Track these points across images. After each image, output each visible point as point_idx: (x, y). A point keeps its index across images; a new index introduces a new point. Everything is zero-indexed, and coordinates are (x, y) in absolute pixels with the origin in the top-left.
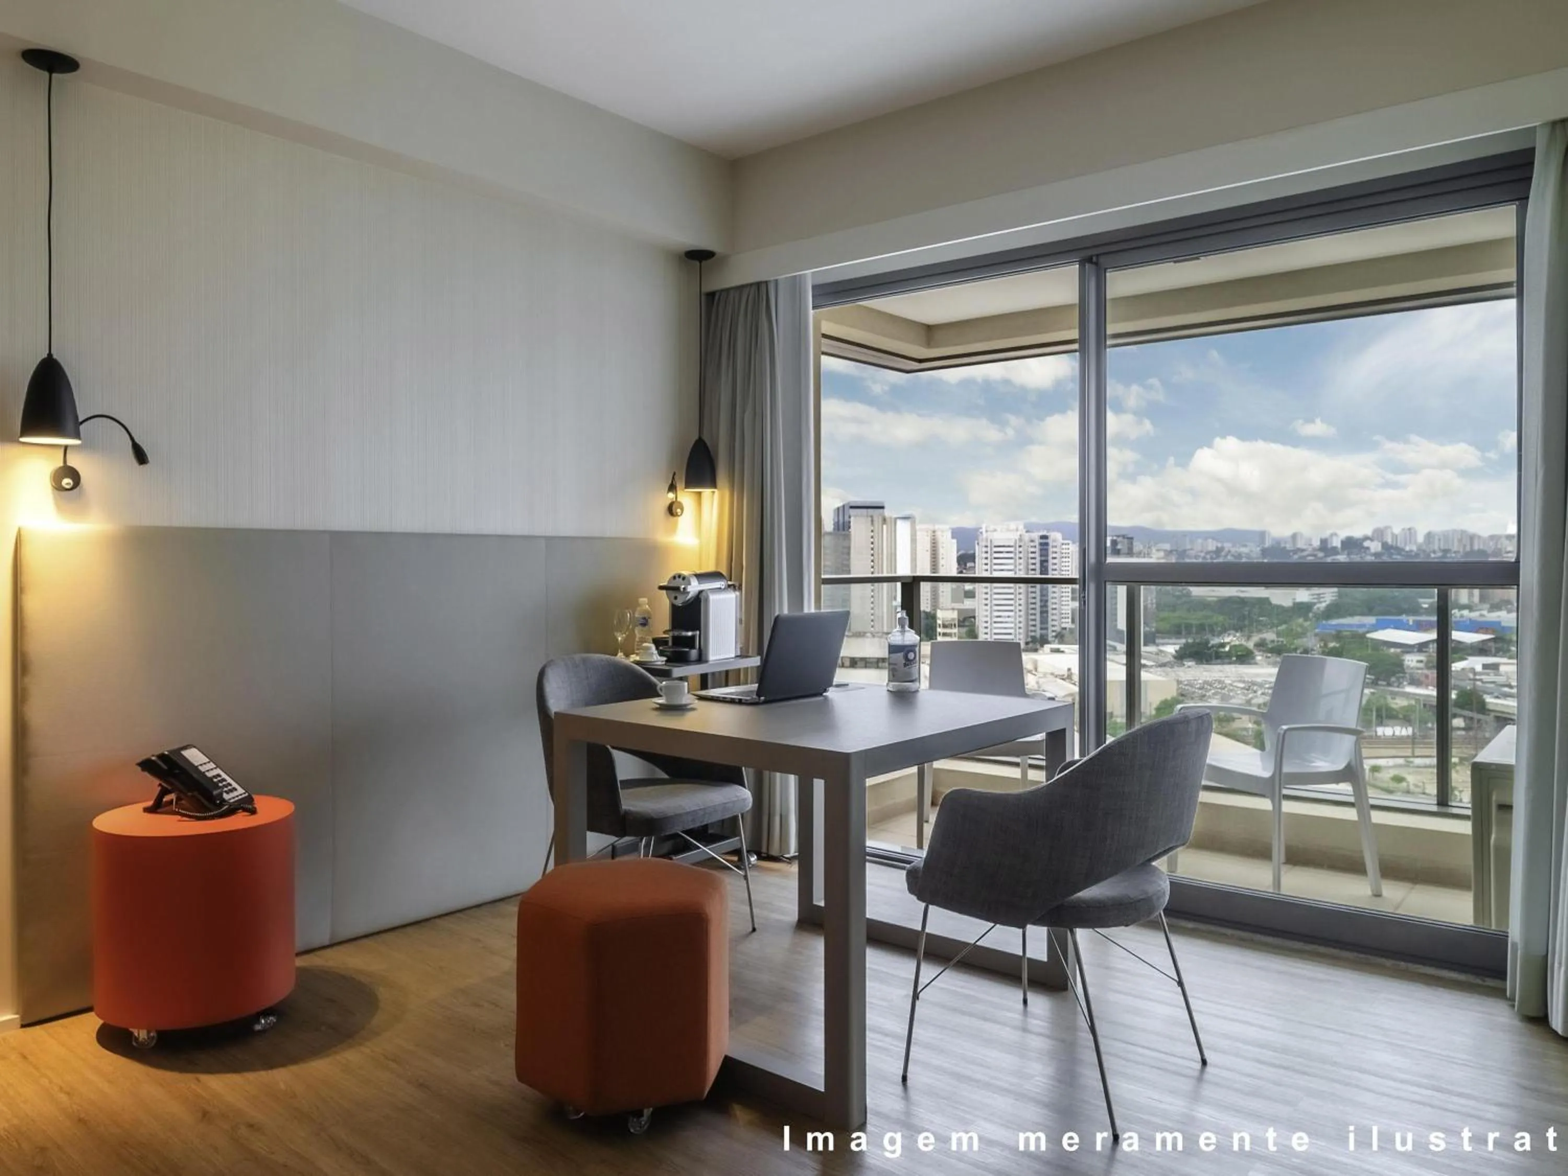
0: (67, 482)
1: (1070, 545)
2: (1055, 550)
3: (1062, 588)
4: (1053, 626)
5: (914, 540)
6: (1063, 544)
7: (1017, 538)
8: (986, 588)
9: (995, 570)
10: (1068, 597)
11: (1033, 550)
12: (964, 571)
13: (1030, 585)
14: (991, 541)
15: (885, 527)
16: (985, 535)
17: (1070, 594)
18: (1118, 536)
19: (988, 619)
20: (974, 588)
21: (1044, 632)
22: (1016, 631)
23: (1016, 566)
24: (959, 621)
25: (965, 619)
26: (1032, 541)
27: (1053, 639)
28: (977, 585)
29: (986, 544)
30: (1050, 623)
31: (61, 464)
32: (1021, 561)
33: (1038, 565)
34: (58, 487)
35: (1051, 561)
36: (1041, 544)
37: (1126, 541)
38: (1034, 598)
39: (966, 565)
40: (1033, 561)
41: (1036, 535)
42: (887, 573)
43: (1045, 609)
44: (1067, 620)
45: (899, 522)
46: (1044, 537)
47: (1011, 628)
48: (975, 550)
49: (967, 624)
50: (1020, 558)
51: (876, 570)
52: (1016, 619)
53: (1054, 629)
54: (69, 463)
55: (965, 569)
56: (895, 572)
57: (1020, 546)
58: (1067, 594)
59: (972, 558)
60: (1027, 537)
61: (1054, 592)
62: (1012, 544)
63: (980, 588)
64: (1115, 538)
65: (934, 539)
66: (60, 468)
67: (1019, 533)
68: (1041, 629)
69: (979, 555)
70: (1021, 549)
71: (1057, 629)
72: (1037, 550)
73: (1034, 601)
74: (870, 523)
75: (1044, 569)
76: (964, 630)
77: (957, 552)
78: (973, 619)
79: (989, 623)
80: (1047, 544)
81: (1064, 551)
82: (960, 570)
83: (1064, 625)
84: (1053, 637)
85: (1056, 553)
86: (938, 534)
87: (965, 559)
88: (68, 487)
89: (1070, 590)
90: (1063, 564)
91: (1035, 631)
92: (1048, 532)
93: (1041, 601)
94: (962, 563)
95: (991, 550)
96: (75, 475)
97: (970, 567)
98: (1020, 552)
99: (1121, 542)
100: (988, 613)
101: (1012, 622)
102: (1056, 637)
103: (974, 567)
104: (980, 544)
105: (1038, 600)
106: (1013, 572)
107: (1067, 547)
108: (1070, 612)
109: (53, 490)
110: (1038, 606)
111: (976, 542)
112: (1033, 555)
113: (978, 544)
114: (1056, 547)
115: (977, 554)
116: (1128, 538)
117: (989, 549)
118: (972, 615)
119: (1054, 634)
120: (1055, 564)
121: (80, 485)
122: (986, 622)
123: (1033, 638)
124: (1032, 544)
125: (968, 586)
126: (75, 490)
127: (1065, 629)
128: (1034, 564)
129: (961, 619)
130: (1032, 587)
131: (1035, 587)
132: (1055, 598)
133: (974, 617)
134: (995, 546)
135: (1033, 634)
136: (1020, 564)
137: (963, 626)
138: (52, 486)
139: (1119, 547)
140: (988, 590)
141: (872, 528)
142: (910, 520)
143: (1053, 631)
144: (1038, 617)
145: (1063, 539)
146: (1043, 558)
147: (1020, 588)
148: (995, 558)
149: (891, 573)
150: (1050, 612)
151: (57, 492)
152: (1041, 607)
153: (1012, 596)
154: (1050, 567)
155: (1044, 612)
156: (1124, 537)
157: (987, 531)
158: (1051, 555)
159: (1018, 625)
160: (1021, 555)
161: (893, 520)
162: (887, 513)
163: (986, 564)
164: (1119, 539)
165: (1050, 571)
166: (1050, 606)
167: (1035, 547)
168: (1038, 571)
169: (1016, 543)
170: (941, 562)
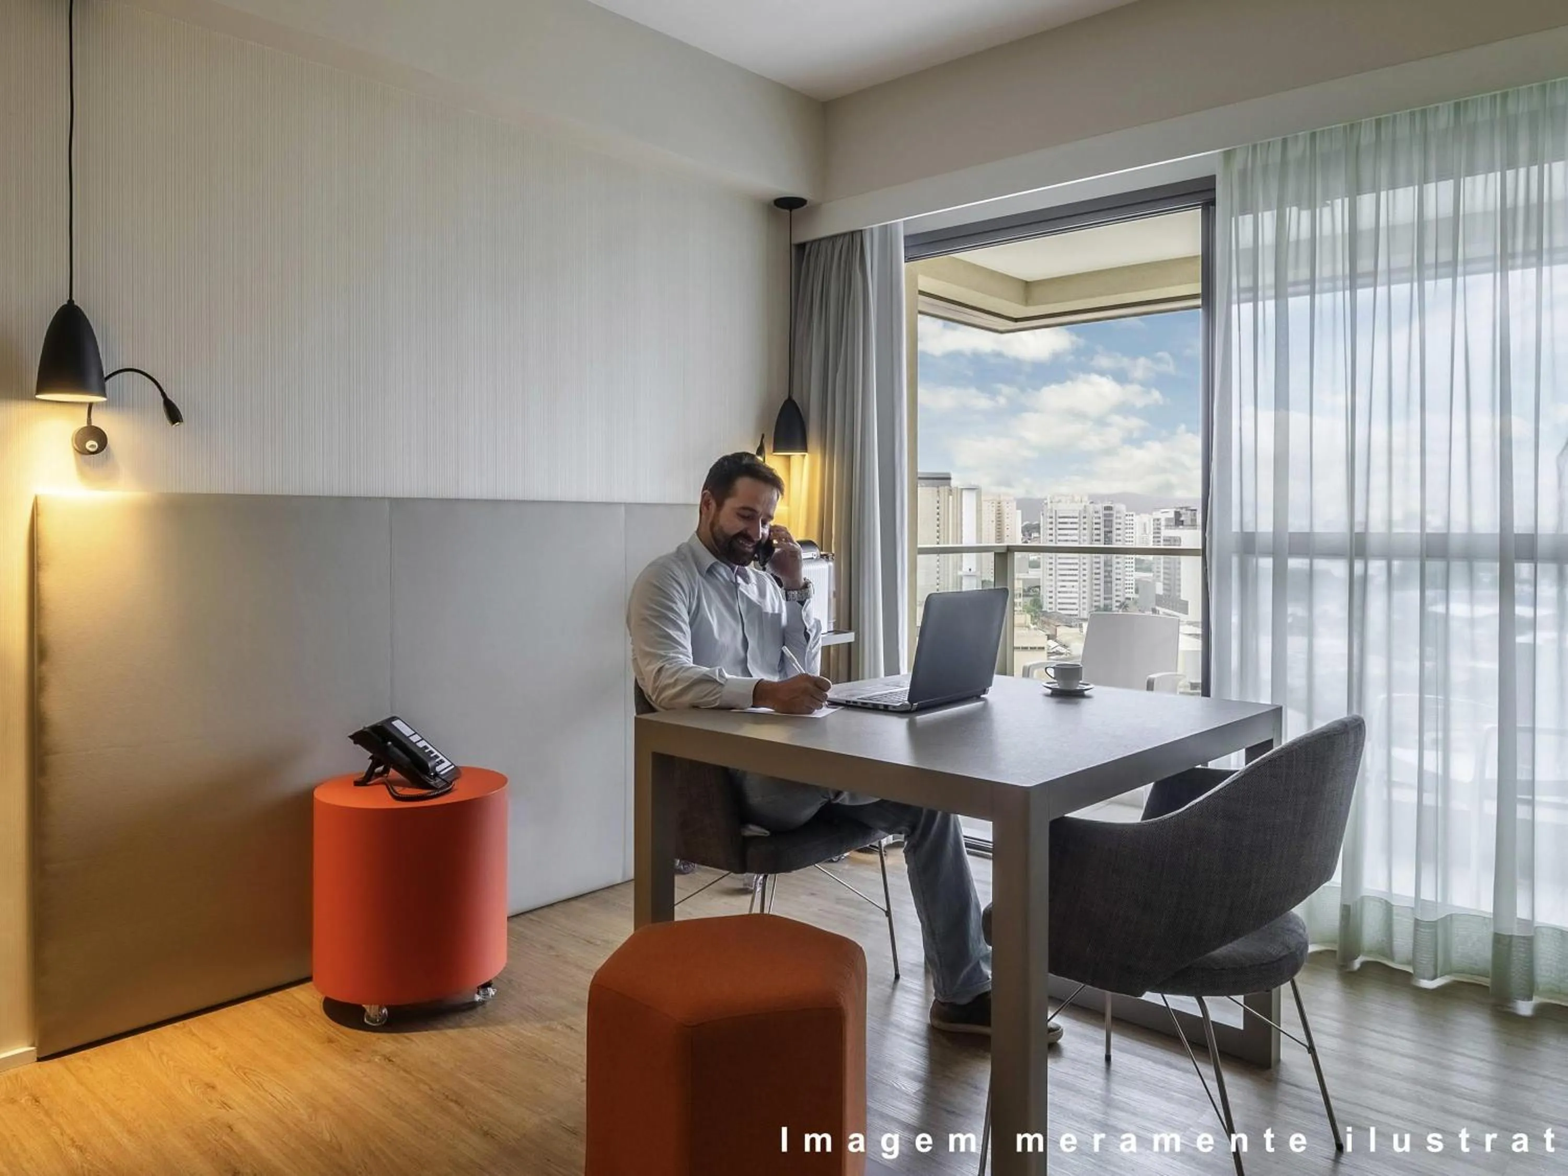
0: (91, 445)
1: (1134, 516)
2: (1119, 521)
3: (1127, 558)
4: (1117, 596)
5: (979, 511)
6: (1127, 515)
7: (1082, 508)
8: (1051, 558)
9: (1059, 541)
10: (1132, 567)
11: (1097, 521)
12: (1029, 541)
13: (1094, 555)
14: (1056, 511)
15: (951, 497)
16: (1049, 506)
17: (1134, 565)
18: (1182, 508)
19: (1053, 589)
20: (1039, 558)
21: (1108, 602)
22: (1080, 600)
23: (1080, 538)
24: (1024, 591)
25: (1029, 589)
26: (1096, 512)
27: (1117, 609)
28: (1042, 555)
29: (1051, 515)
30: (1115, 593)
31: (85, 425)
32: (1085, 532)
33: (1102, 536)
34: (82, 451)
35: (1115, 532)
36: (1105, 515)
37: (1189, 512)
38: (1098, 568)
39: (1030, 535)
40: (1098, 532)
41: (1100, 507)
42: (953, 543)
43: (1109, 579)
44: (1131, 590)
45: (964, 493)
46: (1108, 508)
47: (1075, 598)
48: (1040, 521)
49: (1031, 593)
50: (1084, 529)
51: (942, 541)
52: (1080, 589)
53: (1118, 598)
54: (94, 424)
55: (1029, 539)
56: (961, 543)
57: (1085, 517)
58: (1131, 565)
59: (1037, 528)
60: (1091, 508)
61: (1118, 563)
62: (1077, 515)
63: (1044, 557)
64: (1178, 510)
65: (999, 510)
66: (83, 429)
67: (1084, 504)
68: (1105, 599)
69: (1044, 525)
70: (1085, 520)
71: (1122, 599)
72: (1101, 521)
73: (1098, 571)
74: (936, 494)
75: (1108, 539)
76: (1029, 599)
77: (1022, 523)
78: (1038, 589)
79: (1054, 592)
80: (1111, 515)
81: (1128, 522)
82: (1024, 540)
83: (1128, 595)
84: (1117, 607)
85: (1120, 524)
86: (1004, 504)
87: (1028, 530)
88: (92, 450)
89: (1133, 561)
90: (1127, 535)
91: (1099, 601)
92: (1112, 504)
93: (1105, 571)
94: (1026, 533)
95: (1056, 520)
96: (101, 438)
97: (1035, 538)
98: (1085, 523)
99: (1184, 514)
100: (1053, 583)
101: (1076, 592)
102: (1120, 607)
103: (1039, 537)
104: (1045, 515)
105: (1102, 571)
106: (1078, 543)
107: (1131, 518)
108: (1133, 582)
109: (75, 455)
110: (1102, 576)
111: (1041, 513)
112: (1097, 526)
113: (1043, 514)
114: (1120, 518)
115: (1041, 525)
116: (1192, 510)
117: (1053, 520)
118: (1037, 584)
119: (1118, 604)
120: (1119, 535)
121: (107, 446)
122: (1051, 592)
123: (1097, 607)
124: (1096, 515)
125: (1033, 557)
126: (100, 454)
127: (1129, 599)
128: (1098, 535)
129: (1026, 588)
130: (1096, 557)
131: (1099, 557)
132: (1120, 568)
133: (1039, 587)
134: (1060, 518)
135: (1097, 604)
136: (1084, 535)
137: (1027, 596)
138: (74, 448)
139: (1182, 519)
140: (1053, 561)
141: (938, 499)
142: (976, 490)
143: (1117, 601)
144: (1102, 587)
145: (1127, 511)
146: (1107, 529)
147: (1084, 558)
148: (1060, 529)
149: (957, 543)
150: (1115, 582)
151: (79, 455)
152: (1105, 577)
153: (1076, 567)
154: (1114, 538)
155: (1108, 582)
156: (1187, 508)
157: (1051, 502)
158: (1115, 526)
159: (1082, 595)
160: (1086, 526)
161: (959, 491)
162: (954, 483)
163: (1051, 535)
164: (1183, 511)
165: (1114, 541)
166: (1114, 576)
167: (1100, 518)
168: (1102, 541)
169: (1080, 514)
170: (1006, 532)
